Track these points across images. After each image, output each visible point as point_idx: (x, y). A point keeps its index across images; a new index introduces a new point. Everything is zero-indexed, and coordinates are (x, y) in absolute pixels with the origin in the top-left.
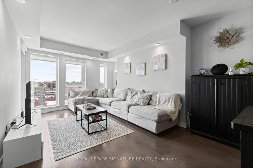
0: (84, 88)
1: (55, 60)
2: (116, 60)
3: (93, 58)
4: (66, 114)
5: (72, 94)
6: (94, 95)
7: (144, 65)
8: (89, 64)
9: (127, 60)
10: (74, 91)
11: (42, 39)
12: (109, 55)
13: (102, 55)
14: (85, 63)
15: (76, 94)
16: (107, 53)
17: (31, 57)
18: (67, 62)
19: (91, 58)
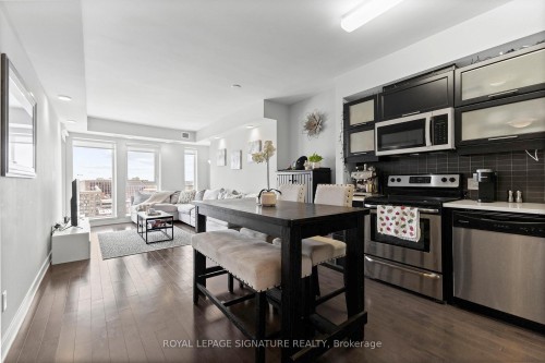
0: (158, 189)
1: (110, 146)
2: (208, 143)
3: (172, 141)
4: (129, 228)
5: (137, 199)
6: (173, 200)
7: (239, 154)
8: (166, 150)
9: (222, 145)
10: (140, 194)
11: (89, 118)
12: (198, 135)
13: (185, 135)
14: (159, 148)
15: (144, 198)
16: (194, 133)
17: (75, 143)
18: (129, 148)
19: (168, 141)
